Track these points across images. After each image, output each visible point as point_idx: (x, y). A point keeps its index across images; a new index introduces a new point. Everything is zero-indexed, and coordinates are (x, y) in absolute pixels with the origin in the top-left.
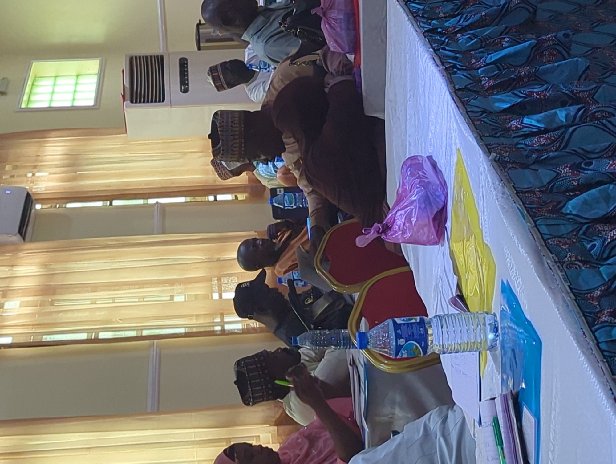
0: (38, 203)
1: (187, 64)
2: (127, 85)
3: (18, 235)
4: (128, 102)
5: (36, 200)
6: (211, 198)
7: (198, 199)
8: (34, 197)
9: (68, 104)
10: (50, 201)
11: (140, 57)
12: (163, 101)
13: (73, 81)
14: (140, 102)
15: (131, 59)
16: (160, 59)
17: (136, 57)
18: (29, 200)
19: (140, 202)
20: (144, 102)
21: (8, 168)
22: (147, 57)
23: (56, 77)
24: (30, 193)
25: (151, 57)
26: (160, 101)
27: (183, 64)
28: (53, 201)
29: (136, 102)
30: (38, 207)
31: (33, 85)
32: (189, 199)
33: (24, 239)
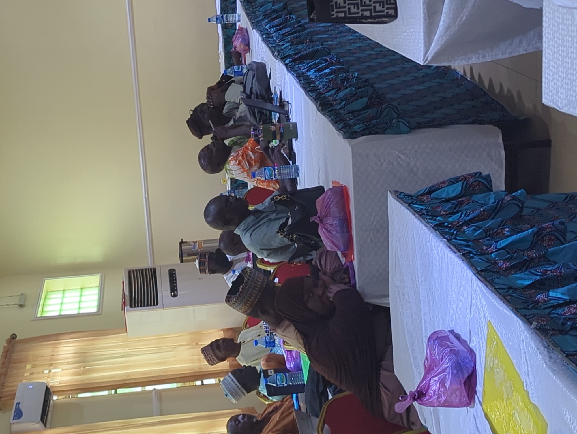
0: (55, 395)
1: (175, 274)
2: (127, 293)
3: (41, 423)
4: (128, 307)
5: (54, 392)
6: (198, 383)
7: (187, 384)
8: (51, 390)
9: (75, 312)
10: (65, 393)
11: (136, 270)
12: (157, 304)
13: (78, 293)
14: (138, 306)
15: (129, 272)
16: (154, 271)
17: (133, 271)
18: (48, 392)
19: (139, 389)
20: (141, 306)
21: (28, 366)
22: (142, 270)
23: (64, 291)
24: (49, 387)
25: (146, 270)
26: (154, 305)
27: (172, 274)
28: (67, 392)
29: (135, 307)
30: (55, 398)
31: (45, 298)
32: (179, 385)
33: (45, 425)
